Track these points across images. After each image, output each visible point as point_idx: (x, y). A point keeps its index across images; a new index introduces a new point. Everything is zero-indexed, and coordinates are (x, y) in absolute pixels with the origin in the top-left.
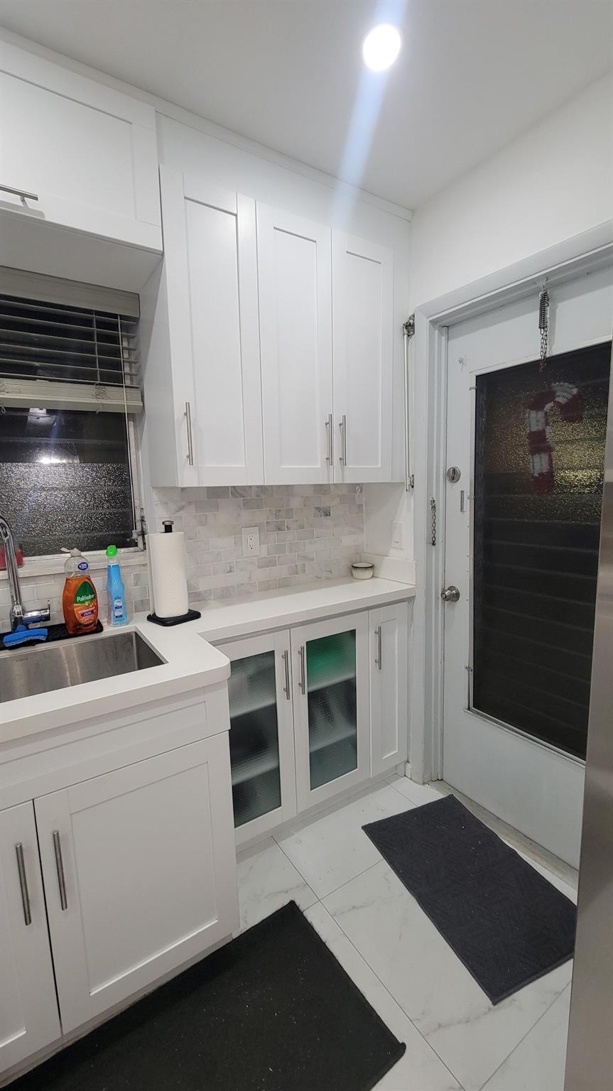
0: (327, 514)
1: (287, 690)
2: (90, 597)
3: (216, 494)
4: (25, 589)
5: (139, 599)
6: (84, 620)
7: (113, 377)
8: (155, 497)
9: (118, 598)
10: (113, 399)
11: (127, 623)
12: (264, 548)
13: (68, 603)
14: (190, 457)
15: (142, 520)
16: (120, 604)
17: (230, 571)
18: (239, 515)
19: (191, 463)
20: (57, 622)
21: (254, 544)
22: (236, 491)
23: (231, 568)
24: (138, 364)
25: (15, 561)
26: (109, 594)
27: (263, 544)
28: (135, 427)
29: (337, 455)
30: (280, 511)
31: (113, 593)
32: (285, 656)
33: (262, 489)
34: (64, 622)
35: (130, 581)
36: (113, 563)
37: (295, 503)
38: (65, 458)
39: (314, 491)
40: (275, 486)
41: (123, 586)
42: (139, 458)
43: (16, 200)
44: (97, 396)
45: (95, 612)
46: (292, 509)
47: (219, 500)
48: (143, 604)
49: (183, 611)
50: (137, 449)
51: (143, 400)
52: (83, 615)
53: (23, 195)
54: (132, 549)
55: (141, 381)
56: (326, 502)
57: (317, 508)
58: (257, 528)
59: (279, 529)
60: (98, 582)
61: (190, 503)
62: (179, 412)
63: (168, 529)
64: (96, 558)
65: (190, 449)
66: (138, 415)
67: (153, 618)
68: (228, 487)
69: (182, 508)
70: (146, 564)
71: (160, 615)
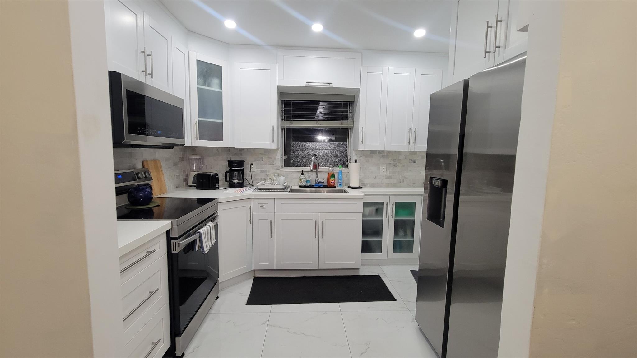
0: (415, 162)
1: (387, 215)
2: (334, 178)
3: (373, 152)
4: (319, 174)
5: (346, 182)
6: (332, 184)
7: (346, 119)
8: (354, 153)
9: (340, 179)
10: (346, 124)
11: (342, 187)
12: (388, 171)
13: (328, 179)
14: (362, 142)
15: (350, 160)
16: (341, 181)
17: (375, 178)
18: (380, 160)
19: (362, 143)
20: (325, 185)
21: (384, 170)
22: (380, 152)
23: (375, 177)
24: (353, 113)
25: (318, 168)
26: (338, 178)
27: (388, 170)
28: (351, 132)
29: (412, 141)
30: (395, 160)
31: (339, 178)
32: (387, 204)
33: (389, 152)
34: (327, 185)
35: (344, 176)
36: (340, 170)
37: (402, 157)
38: (329, 137)
39: (410, 153)
40: (394, 151)
41: (342, 177)
42: (351, 140)
43: (328, 85)
44: (341, 124)
45: (334, 182)
46: (400, 159)
47: (374, 155)
48: (347, 183)
49: (357, 186)
50: (351, 138)
51: (353, 125)
52: (331, 182)
53: (329, 84)
54: (346, 168)
55: (353, 119)
56: (414, 158)
57: (411, 160)
58: (386, 165)
59: (394, 166)
60: (336, 175)
61: (364, 155)
62: (360, 129)
63: (356, 162)
64: (337, 169)
65: (362, 140)
66: (351, 129)
67: (349, 187)
68: (377, 151)
69: (361, 156)
70: (349, 172)
71: (351, 186)
